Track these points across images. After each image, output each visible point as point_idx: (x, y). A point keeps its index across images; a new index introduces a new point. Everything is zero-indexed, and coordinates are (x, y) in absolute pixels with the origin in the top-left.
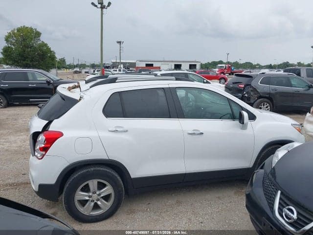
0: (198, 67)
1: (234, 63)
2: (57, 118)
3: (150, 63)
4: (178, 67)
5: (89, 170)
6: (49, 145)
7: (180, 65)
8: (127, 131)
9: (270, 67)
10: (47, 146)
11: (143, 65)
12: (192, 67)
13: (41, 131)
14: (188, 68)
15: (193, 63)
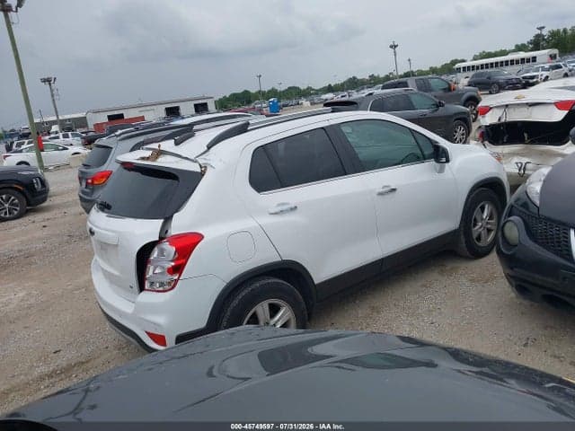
0: (211, 107)
1: (269, 91)
2: (177, 211)
3: (116, 113)
4: (173, 112)
5: (253, 287)
6: (184, 261)
7: (177, 108)
8: (296, 207)
9: (330, 89)
10: (180, 262)
11: (103, 118)
12: (201, 108)
13: (157, 239)
14: (193, 111)
15: (201, 102)
